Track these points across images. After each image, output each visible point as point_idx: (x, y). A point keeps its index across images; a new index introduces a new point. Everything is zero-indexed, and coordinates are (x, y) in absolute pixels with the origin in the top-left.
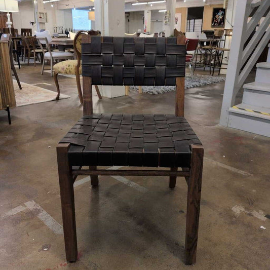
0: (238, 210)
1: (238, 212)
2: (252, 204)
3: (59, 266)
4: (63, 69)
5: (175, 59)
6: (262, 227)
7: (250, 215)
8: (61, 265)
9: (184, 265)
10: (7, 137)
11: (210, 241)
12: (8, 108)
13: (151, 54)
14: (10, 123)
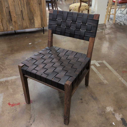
0: (109, 109)
1: (109, 110)
2: (120, 109)
3: (23, 103)
4: (73, 8)
5: (91, 27)
6: (113, 123)
7: (114, 114)
8: (24, 103)
9: (63, 123)
10: (39, 40)
11: (83, 118)
12: (43, 27)
13: (79, 22)
14: (44, 34)
